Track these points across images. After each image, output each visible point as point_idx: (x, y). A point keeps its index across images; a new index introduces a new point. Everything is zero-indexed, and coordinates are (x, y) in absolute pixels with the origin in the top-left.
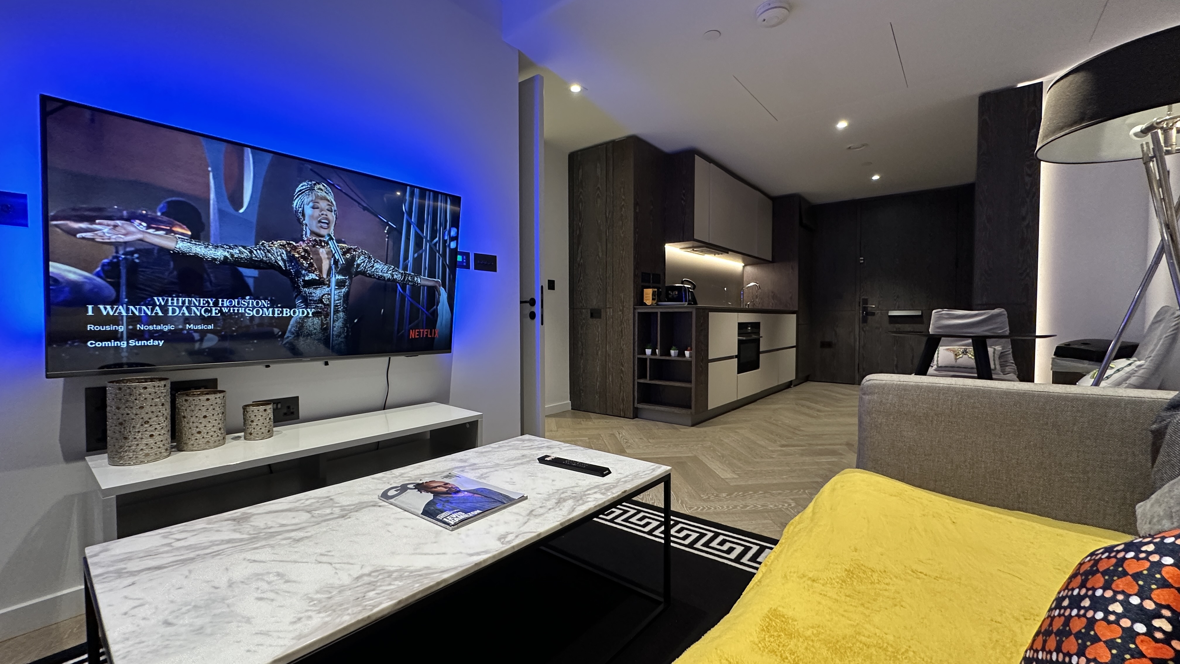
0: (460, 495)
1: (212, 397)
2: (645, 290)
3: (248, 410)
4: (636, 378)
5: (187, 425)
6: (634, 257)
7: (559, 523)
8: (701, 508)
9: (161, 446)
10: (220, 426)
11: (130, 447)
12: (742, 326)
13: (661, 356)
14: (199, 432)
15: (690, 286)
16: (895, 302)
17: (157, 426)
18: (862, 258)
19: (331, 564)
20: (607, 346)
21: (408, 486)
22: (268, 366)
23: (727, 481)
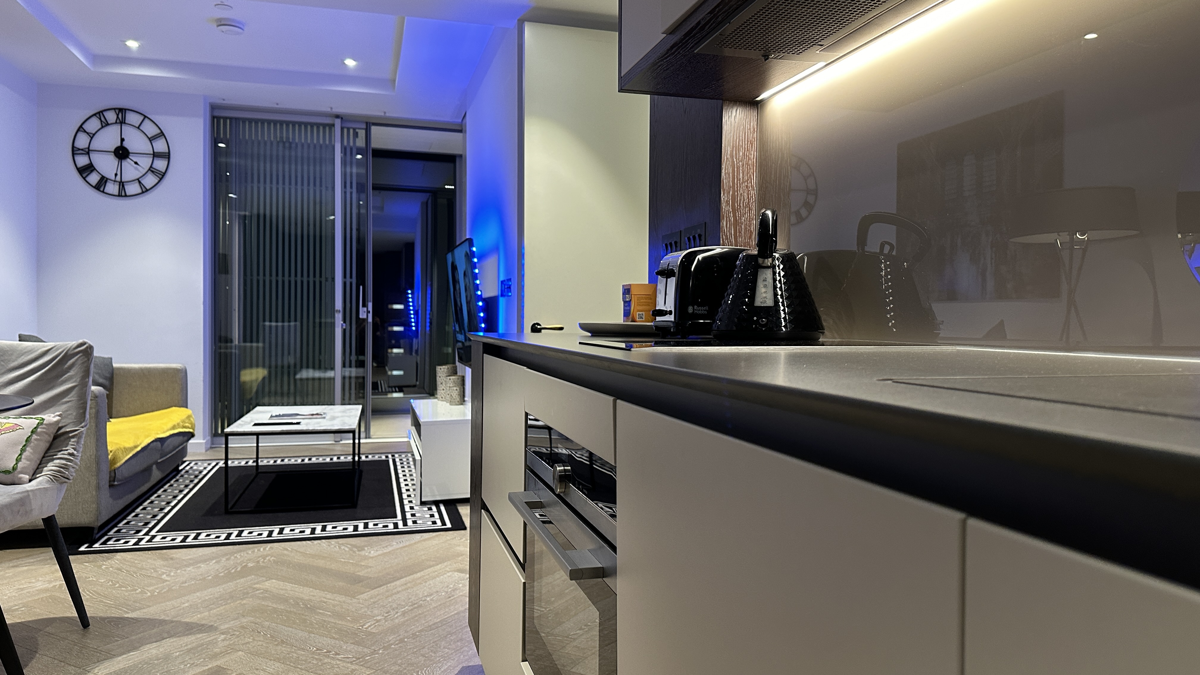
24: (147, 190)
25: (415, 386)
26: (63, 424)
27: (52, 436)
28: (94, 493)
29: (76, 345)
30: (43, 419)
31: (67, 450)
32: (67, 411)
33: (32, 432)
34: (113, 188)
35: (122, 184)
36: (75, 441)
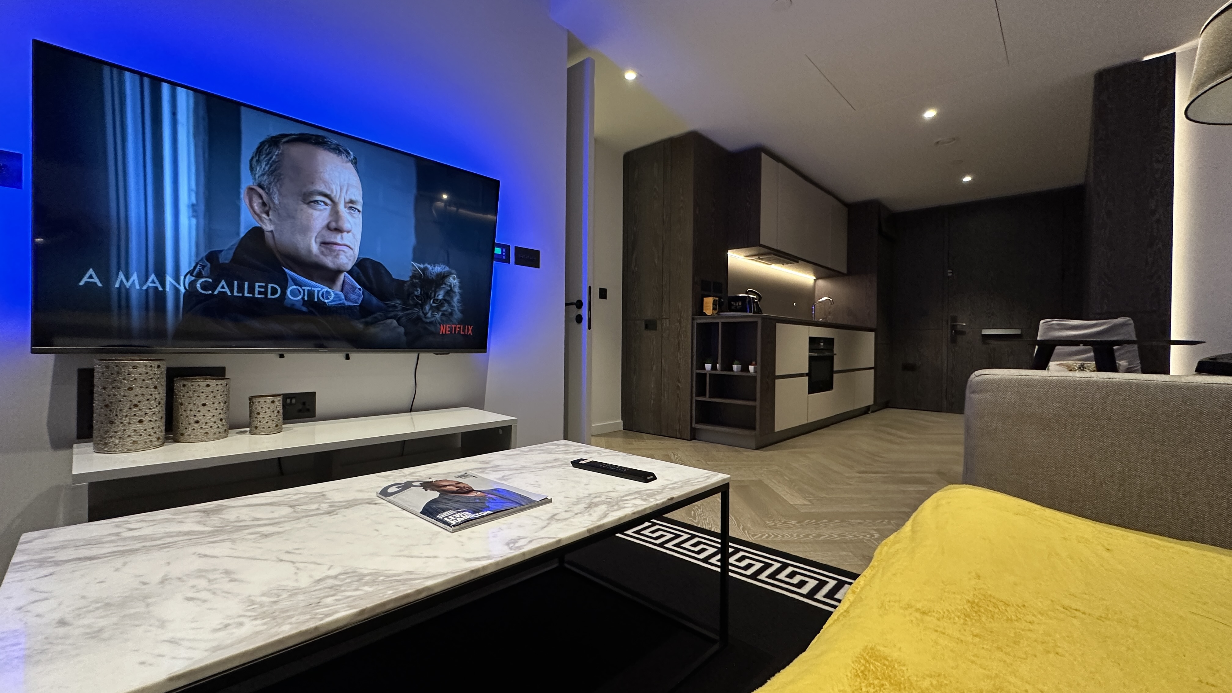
0: (473, 494)
1: (213, 383)
2: (704, 298)
3: (254, 400)
4: (694, 395)
5: (185, 414)
6: (694, 263)
7: (585, 529)
8: (767, 535)
9: (152, 434)
10: (221, 416)
11: (116, 432)
12: (813, 341)
13: (721, 371)
14: (197, 422)
15: (755, 297)
16: (989, 320)
17: (148, 411)
18: (951, 271)
19: (293, 563)
20: (663, 360)
21: (414, 484)
22: (282, 356)
23: (796, 507)
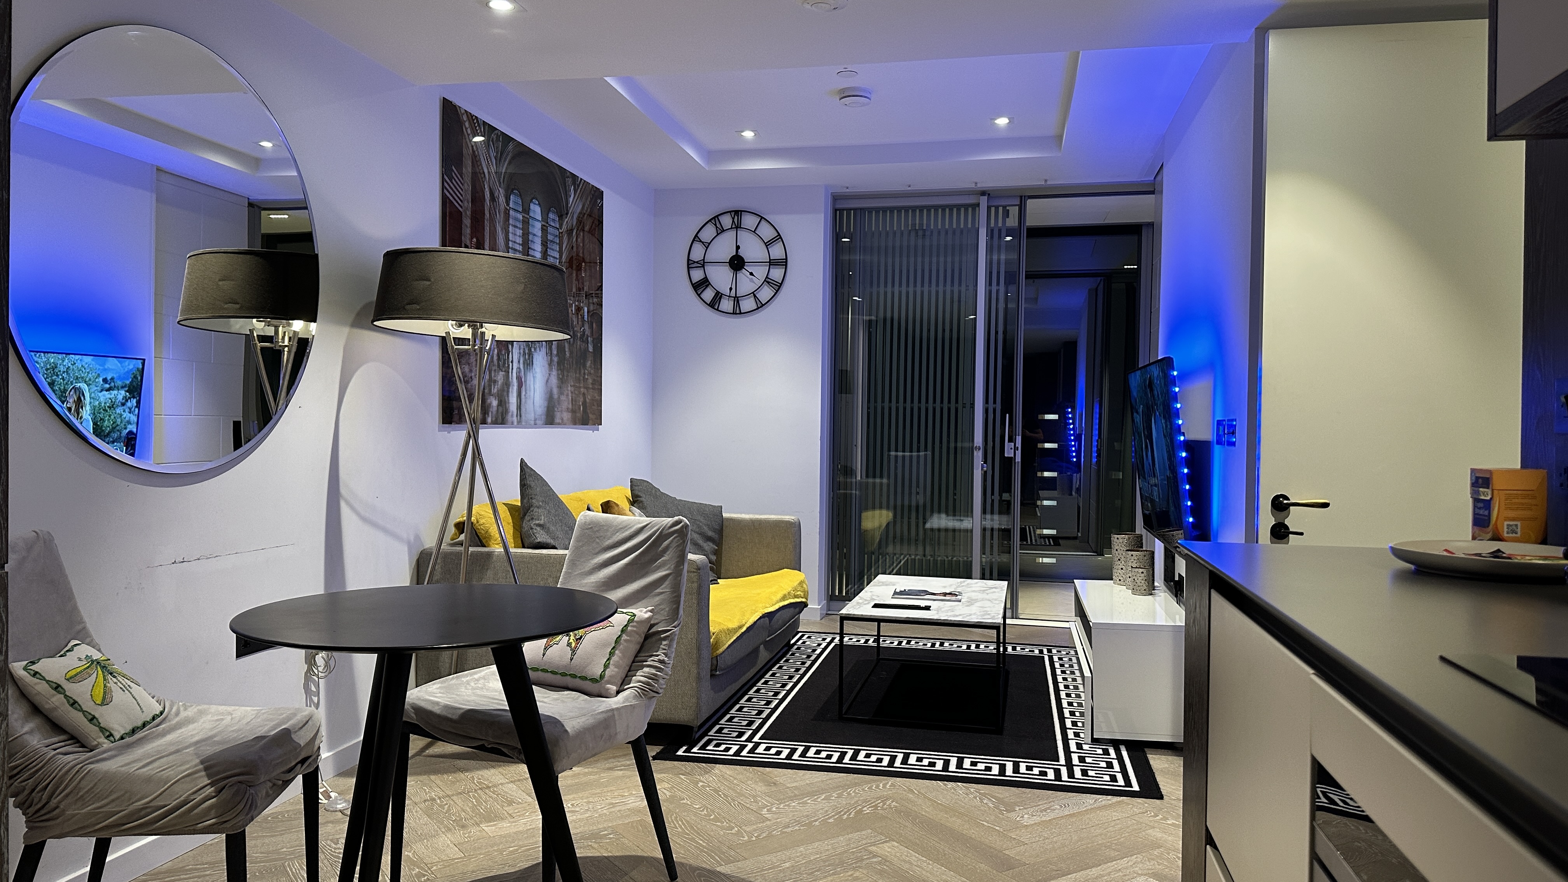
24: (763, 305)
25: (1075, 538)
26: (656, 621)
27: (643, 636)
28: (694, 684)
29: (671, 523)
30: (635, 615)
31: (657, 656)
32: (659, 605)
33: (623, 631)
34: (727, 305)
35: (737, 300)
36: (666, 644)
